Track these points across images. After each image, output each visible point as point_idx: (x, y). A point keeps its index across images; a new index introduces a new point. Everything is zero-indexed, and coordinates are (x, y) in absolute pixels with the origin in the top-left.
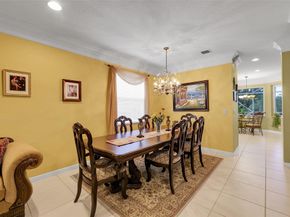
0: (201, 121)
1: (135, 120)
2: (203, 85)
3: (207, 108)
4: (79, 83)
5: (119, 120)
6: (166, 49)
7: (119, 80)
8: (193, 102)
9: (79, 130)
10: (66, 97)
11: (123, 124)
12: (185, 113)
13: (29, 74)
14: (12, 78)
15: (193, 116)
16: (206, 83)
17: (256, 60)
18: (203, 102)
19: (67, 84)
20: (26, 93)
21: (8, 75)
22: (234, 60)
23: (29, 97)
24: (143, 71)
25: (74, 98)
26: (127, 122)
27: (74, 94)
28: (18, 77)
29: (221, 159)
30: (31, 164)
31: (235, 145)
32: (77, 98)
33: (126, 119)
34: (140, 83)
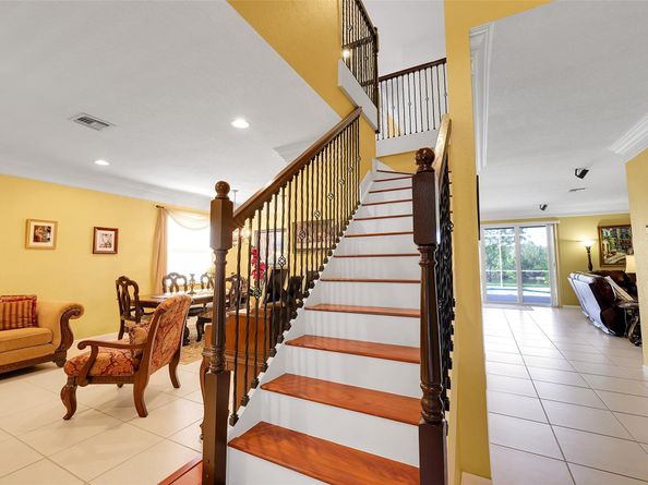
4: (116, 230)
5: (169, 277)
6: (235, 191)
7: (171, 223)
9: (124, 282)
10: (98, 249)
11: (174, 282)
13: (56, 223)
14: (36, 227)
19: (99, 232)
20: (49, 244)
21: (33, 224)
23: (53, 248)
25: (108, 249)
26: (180, 280)
27: (107, 245)
28: (43, 227)
30: (74, 314)
32: (112, 249)
33: (179, 277)
34: (204, 228)
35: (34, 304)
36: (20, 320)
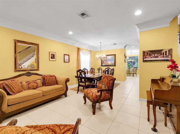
0: (113, 70)
1: (89, 70)
2: (114, 56)
3: (115, 65)
4: (69, 55)
6: (101, 43)
8: (110, 63)
10: (65, 61)
12: (106, 67)
14: (51, 54)
15: (110, 68)
16: (115, 55)
17: (133, 47)
18: (114, 63)
19: (65, 56)
22: (125, 47)
23: (55, 61)
24: (89, 49)
26: (86, 71)
28: (53, 54)
29: (120, 84)
30: (68, 81)
31: (125, 79)
32: (68, 61)
33: (86, 69)
34: (88, 54)
35: (56, 78)
36: (54, 82)
